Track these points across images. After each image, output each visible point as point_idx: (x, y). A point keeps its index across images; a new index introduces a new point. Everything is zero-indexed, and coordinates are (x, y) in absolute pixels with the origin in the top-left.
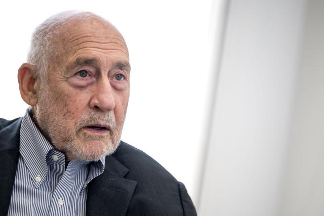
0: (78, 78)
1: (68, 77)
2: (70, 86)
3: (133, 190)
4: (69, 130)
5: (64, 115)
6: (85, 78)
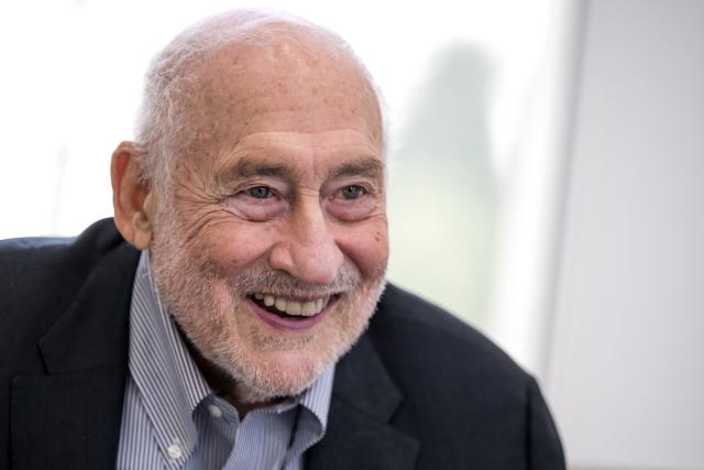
6: (264, 201)
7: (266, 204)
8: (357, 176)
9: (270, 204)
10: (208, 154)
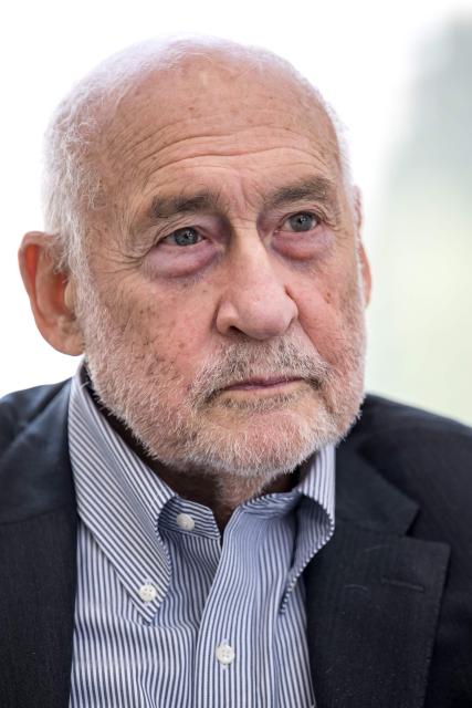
0: (170, 252)
1: (139, 259)
2: (152, 280)
3: (443, 577)
4: (175, 410)
5: (150, 372)
6: (191, 247)
7: (196, 251)
8: (302, 201)
9: (201, 249)
10: (116, 206)
